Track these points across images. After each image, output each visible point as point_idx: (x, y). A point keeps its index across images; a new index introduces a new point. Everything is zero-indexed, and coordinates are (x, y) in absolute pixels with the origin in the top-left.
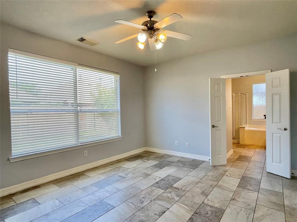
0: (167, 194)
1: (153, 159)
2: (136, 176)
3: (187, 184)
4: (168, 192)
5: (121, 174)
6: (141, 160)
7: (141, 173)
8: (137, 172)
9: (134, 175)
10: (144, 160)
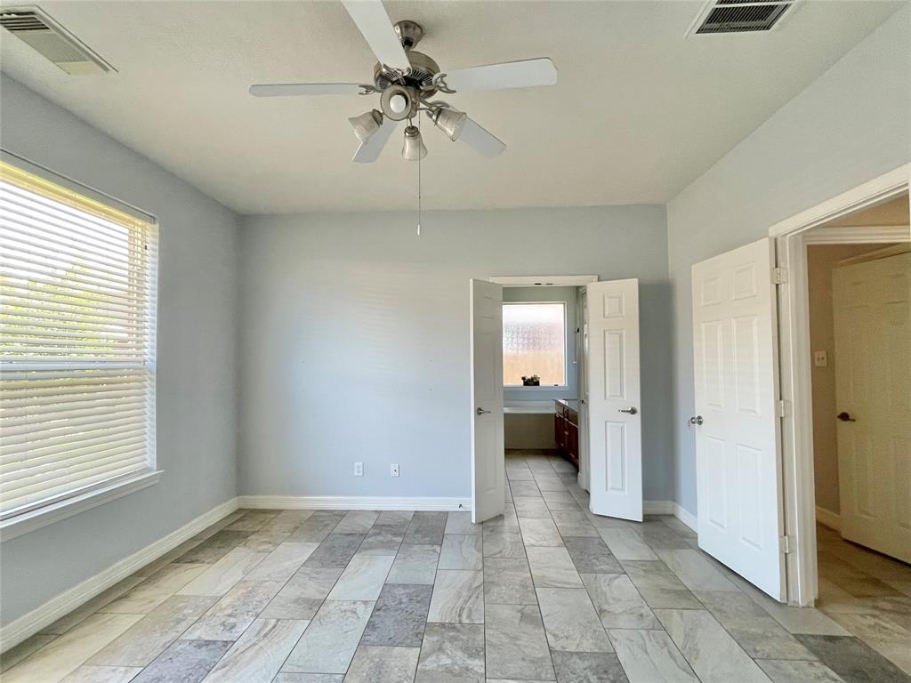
0: (434, 658)
1: (289, 537)
2: (273, 622)
3: (462, 600)
4: (434, 651)
5: (201, 633)
6: (246, 549)
7: (282, 602)
8: (266, 603)
9: (261, 620)
10: (261, 548)
